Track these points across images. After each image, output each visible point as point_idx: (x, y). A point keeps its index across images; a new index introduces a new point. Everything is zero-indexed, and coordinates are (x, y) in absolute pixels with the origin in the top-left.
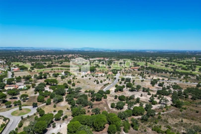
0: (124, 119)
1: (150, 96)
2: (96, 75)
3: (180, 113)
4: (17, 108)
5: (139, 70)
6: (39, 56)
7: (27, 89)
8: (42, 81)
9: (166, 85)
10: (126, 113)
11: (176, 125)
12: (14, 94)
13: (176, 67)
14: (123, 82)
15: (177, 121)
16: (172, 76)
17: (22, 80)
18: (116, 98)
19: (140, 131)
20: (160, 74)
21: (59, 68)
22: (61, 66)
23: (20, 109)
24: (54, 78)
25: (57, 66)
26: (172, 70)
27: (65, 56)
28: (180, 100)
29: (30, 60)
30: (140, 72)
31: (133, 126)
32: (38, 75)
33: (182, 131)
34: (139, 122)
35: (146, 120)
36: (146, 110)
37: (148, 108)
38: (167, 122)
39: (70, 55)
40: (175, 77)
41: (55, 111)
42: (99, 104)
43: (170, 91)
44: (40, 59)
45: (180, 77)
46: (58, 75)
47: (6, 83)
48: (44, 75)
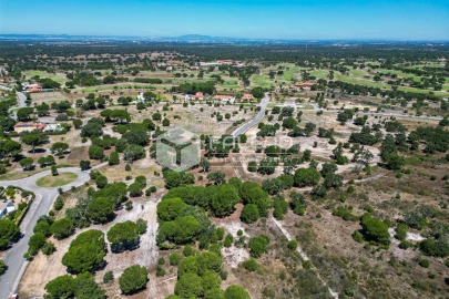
0: (275, 193)
1: (334, 147)
2: (217, 102)
3: (396, 180)
4: (48, 172)
5: (313, 88)
6: (84, 56)
7: (63, 132)
8: (96, 114)
9: (371, 121)
10: (280, 182)
11: (384, 206)
12: (36, 143)
13: (398, 82)
14: (276, 116)
15: (387, 197)
16: (388, 101)
17: (52, 111)
18: (259, 151)
19: (308, 217)
20: (360, 97)
21: (132, 84)
22: (137, 81)
23: (55, 174)
24: (122, 108)
25: (127, 80)
26: (389, 88)
27: (142, 56)
28: (399, 153)
29: (64, 67)
30: (315, 93)
31: (292, 206)
32: (85, 101)
33: (396, 217)
34: (307, 199)
35: (322, 196)
36: (324, 176)
37: (327, 170)
38: (366, 199)
39: (155, 55)
40: (394, 103)
41: (128, 178)
42: (223, 163)
43: (380, 135)
44: (86, 62)
45: (404, 104)
46: (130, 100)
47: (15, 118)
48: (97, 100)
